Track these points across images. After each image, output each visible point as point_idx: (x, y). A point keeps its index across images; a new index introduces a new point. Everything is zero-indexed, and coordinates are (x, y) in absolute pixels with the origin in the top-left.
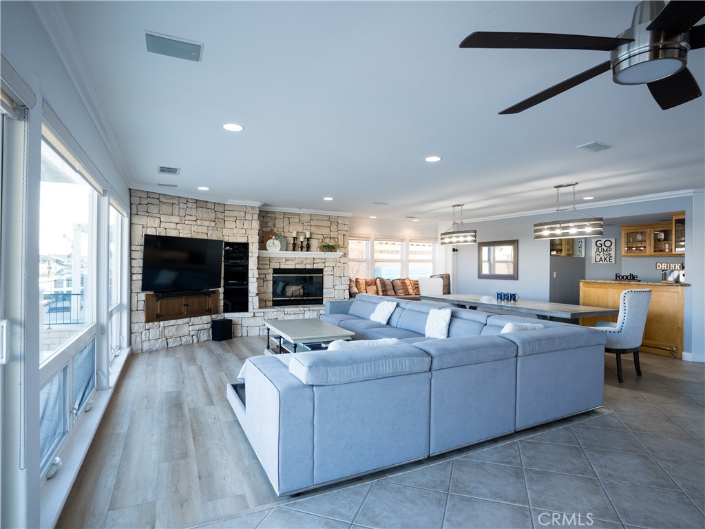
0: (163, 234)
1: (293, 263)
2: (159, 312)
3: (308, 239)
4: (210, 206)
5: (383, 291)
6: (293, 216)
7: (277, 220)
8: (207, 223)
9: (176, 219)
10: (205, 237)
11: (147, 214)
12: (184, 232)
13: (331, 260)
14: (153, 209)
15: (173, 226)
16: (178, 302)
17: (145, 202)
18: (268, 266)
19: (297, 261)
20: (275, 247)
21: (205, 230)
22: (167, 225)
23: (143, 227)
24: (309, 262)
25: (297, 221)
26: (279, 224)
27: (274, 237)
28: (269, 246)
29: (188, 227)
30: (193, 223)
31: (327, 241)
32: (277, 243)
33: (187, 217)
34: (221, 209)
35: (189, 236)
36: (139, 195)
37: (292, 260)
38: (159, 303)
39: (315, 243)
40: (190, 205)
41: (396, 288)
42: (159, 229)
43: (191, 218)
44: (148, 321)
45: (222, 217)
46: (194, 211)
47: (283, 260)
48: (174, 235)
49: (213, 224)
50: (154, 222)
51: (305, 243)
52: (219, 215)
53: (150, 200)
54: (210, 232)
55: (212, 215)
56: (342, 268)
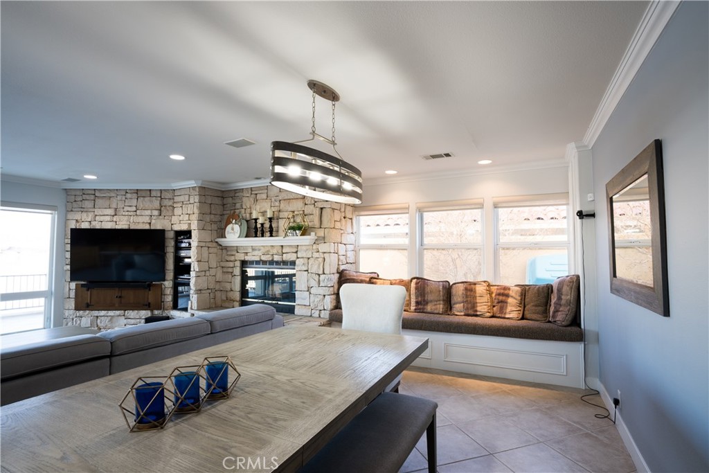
0: (98, 227)
2: (89, 302)
3: (271, 219)
4: (153, 194)
5: (417, 303)
6: (261, 192)
7: (244, 199)
8: (148, 212)
9: (111, 212)
10: (147, 227)
11: (82, 210)
12: (121, 223)
13: (304, 248)
14: (88, 204)
15: (108, 218)
16: (112, 294)
17: (80, 198)
18: (232, 258)
19: (263, 250)
20: (234, 233)
21: (147, 219)
22: (102, 218)
23: (76, 221)
24: (275, 251)
25: (264, 196)
26: (247, 202)
28: (228, 232)
29: (126, 218)
30: (132, 213)
31: (299, 220)
32: (237, 227)
33: (126, 209)
34: (168, 195)
35: (125, 227)
36: (73, 193)
37: (259, 250)
38: (89, 292)
39: (283, 224)
40: (129, 196)
41: (455, 299)
42: (93, 223)
43: (129, 209)
44: (77, 308)
45: (171, 203)
46: (134, 202)
47: (250, 250)
48: (109, 227)
49: (156, 213)
50: (87, 216)
51: (267, 225)
52: (166, 202)
53: (84, 197)
54: (153, 221)
55: (156, 204)
56: (321, 260)
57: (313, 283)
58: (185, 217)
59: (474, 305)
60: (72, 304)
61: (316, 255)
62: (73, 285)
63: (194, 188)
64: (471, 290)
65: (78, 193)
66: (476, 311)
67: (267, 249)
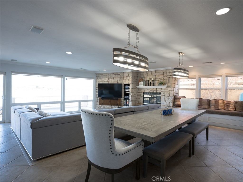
0: (104, 83)
1: (149, 90)
2: (102, 103)
3: (153, 81)
4: (118, 74)
6: (149, 73)
7: (144, 75)
8: (117, 79)
9: (107, 79)
10: (117, 83)
13: (164, 89)
14: (101, 77)
15: (106, 81)
16: (108, 101)
17: (99, 76)
18: (141, 92)
19: (150, 89)
21: (117, 81)
22: (105, 81)
23: (99, 82)
24: (154, 90)
25: (151, 74)
26: (145, 76)
27: (141, 81)
28: (140, 84)
29: (111, 81)
30: (113, 79)
31: (162, 81)
32: (142, 83)
33: (111, 78)
34: (122, 74)
35: (111, 83)
36: (98, 74)
37: (149, 89)
38: (102, 100)
39: (157, 82)
40: (112, 74)
42: (103, 82)
43: (112, 78)
44: (100, 105)
45: (123, 76)
46: (113, 76)
47: (146, 89)
48: (107, 83)
49: (119, 79)
50: (101, 80)
51: (152, 82)
52: (122, 76)
53: (101, 75)
54: (118, 81)
55: (119, 76)
56: (169, 92)
57: (166, 99)
58: (128, 80)
59: (218, 106)
60: (98, 103)
61: (167, 91)
62: (98, 98)
63: (130, 72)
64: (217, 102)
65: (99, 74)
66: (219, 108)
67: (152, 89)
